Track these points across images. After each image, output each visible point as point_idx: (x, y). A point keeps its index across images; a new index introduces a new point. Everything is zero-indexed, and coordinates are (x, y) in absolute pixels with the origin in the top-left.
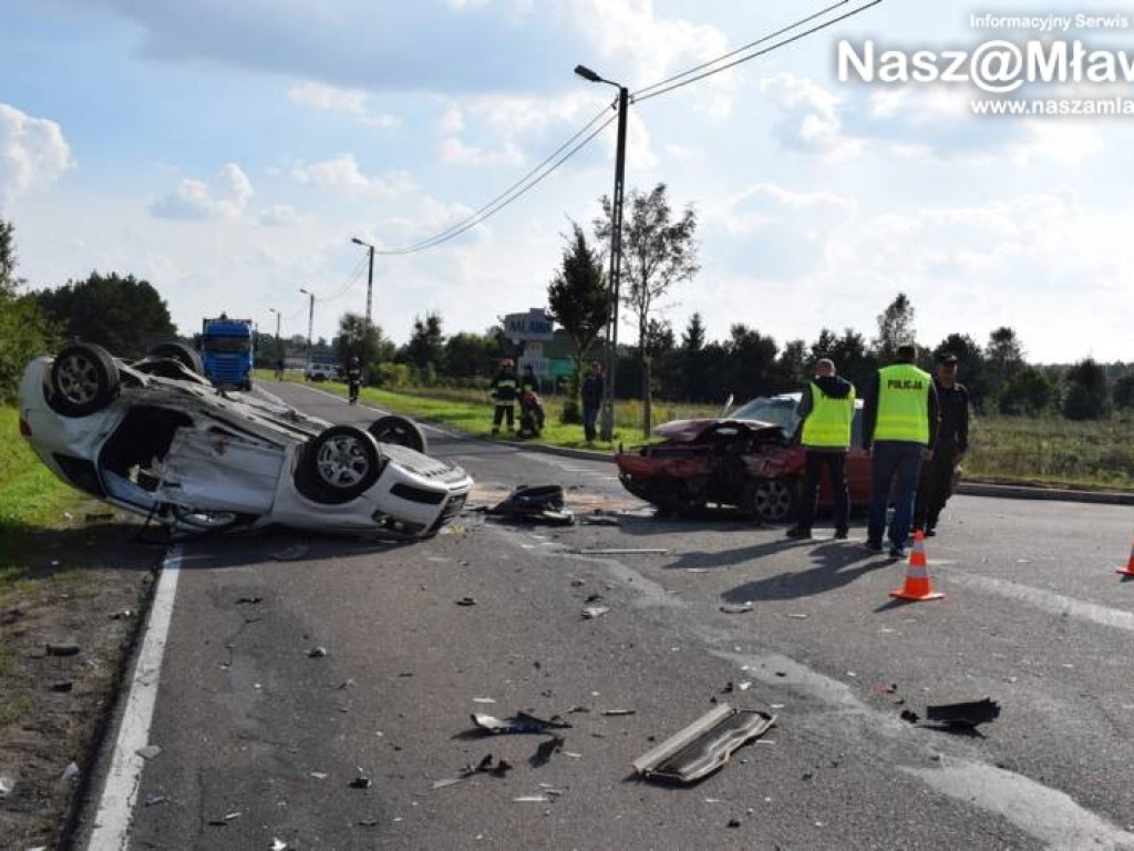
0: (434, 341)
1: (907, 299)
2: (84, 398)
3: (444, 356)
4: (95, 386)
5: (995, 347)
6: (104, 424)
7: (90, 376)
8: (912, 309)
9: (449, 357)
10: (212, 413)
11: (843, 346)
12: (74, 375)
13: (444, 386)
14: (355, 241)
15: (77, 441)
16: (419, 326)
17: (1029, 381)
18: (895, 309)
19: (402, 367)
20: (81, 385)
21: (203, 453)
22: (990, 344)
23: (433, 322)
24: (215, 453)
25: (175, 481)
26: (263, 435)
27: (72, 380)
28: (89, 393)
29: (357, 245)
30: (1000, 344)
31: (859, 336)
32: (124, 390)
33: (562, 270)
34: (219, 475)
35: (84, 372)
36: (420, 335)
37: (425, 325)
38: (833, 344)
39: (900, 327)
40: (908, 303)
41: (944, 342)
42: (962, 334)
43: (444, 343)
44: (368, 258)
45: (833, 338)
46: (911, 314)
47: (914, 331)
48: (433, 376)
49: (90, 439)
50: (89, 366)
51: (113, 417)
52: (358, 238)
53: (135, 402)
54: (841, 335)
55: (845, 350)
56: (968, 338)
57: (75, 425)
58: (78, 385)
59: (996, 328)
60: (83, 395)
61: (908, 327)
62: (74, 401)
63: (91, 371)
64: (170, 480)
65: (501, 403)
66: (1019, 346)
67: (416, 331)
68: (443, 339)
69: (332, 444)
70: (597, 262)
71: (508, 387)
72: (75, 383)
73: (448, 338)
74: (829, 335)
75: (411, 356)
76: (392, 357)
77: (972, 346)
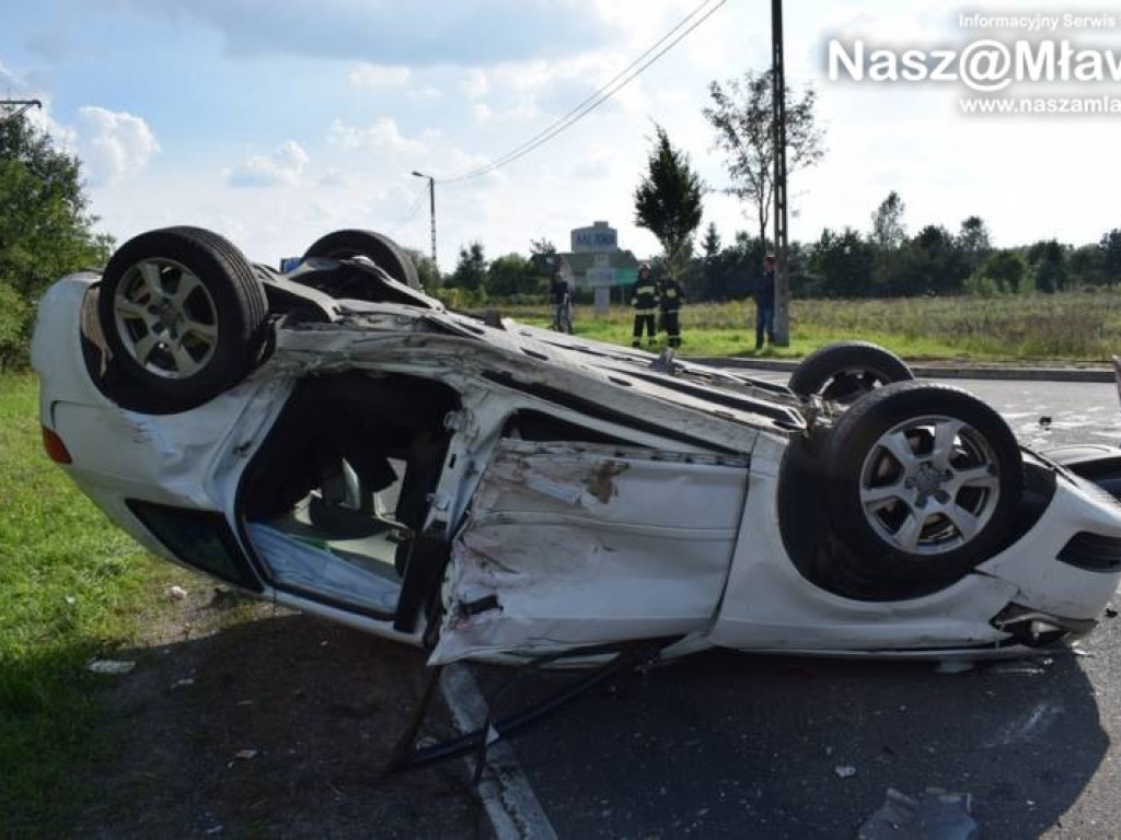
0: (478, 266)
1: (899, 196)
2: (187, 366)
3: (488, 278)
4: (210, 332)
5: (966, 234)
6: (241, 421)
7: (197, 307)
8: (903, 205)
9: (493, 279)
10: (521, 376)
11: (842, 242)
12: (153, 310)
13: (495, 304)
14: (416, 174)
15: (180, 469)
16: (464, 254)
17: (1005, 261)
18: (887, 206)
19: (455, 290)
20: (174, 335)
21: (561, 504)
22: (962, 231)
23: (476, 250)
24: (589, 500)
25: (484, 594)
26: (678, 427)
27: (151, 321)
28: (197, 351)
29: (416, 177)
30: (970, 231)
31: (856, 232)
32: (283, 336)
33: (648, 174)
34: (594, 557)
35: (179, 298)
36: (465, 262)
37: (469, 252)
38: (834, 240)
39: (892, 221)
40: (899, 200)
41: (920, 233)
42: (937, 225)
43: (487, 268)
44: (428, 189)
45: (833, 235)
46: (902, 209)
47: (905, 225)
48: (485, 297)
49: (208, 462)
50: (189, 281)
51: (261, 402)
52: (418, 171)
53: (314, 364)
54: (840, 232)
55: (844, 245)
56: (942, 228)
57: (169, 432)
58: (166, 333)
59: (966, 218)
60: (182, 356)
61: (900, 221)
62: (164, 374)
63: (197, 293)
64: (474, 595)
65: (641, 312)
66: (988, 231)
67: (461, 259)
68: (486, 264)
69: (896, 441)
70: (683, 163)
71: (646, 294)
72: (158, 328)
73: (490, 262)
74: (830, 233)
75: (459, 281)
76: (441, 284)
77: (946, 234)
